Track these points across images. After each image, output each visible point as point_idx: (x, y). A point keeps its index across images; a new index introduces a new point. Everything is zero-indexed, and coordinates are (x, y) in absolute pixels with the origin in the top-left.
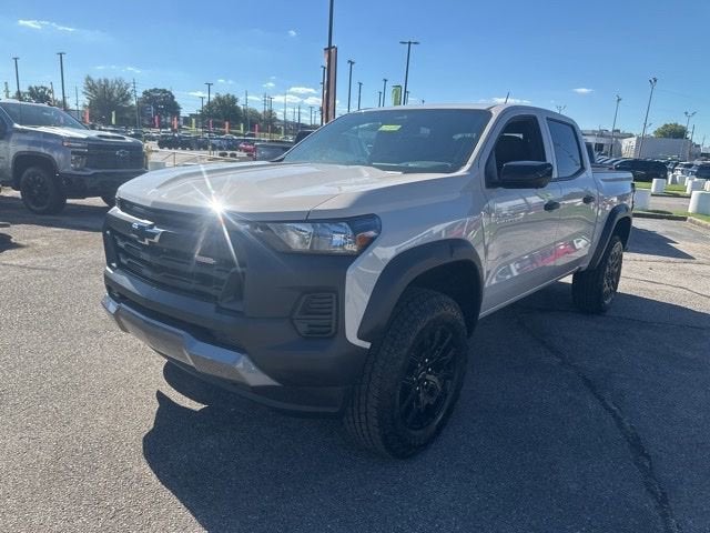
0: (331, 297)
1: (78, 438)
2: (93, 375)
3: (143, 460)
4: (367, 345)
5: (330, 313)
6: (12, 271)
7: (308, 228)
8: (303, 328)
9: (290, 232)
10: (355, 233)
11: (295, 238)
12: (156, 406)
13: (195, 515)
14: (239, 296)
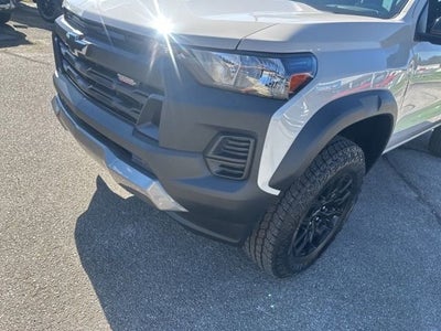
0: (249, 142)
1: (28, 210)
2: (54, 153)
3: (73, 240)
4: (276, 192)
5: (245, 158)
6: (20, 61)
7: (235, 60)
8: (215, 168)
9: (215, 62)
10: (288, 72)
11: (220, 69)
12: (94, 189)
13: (103, 306)
14: (156, 122)
